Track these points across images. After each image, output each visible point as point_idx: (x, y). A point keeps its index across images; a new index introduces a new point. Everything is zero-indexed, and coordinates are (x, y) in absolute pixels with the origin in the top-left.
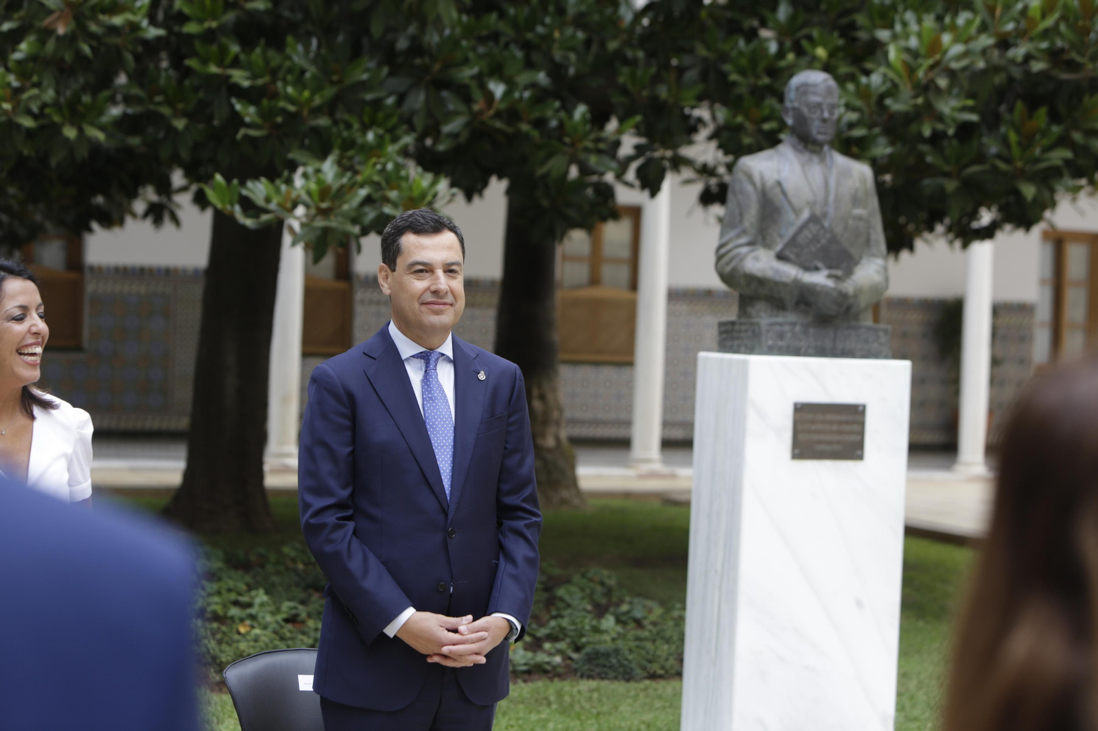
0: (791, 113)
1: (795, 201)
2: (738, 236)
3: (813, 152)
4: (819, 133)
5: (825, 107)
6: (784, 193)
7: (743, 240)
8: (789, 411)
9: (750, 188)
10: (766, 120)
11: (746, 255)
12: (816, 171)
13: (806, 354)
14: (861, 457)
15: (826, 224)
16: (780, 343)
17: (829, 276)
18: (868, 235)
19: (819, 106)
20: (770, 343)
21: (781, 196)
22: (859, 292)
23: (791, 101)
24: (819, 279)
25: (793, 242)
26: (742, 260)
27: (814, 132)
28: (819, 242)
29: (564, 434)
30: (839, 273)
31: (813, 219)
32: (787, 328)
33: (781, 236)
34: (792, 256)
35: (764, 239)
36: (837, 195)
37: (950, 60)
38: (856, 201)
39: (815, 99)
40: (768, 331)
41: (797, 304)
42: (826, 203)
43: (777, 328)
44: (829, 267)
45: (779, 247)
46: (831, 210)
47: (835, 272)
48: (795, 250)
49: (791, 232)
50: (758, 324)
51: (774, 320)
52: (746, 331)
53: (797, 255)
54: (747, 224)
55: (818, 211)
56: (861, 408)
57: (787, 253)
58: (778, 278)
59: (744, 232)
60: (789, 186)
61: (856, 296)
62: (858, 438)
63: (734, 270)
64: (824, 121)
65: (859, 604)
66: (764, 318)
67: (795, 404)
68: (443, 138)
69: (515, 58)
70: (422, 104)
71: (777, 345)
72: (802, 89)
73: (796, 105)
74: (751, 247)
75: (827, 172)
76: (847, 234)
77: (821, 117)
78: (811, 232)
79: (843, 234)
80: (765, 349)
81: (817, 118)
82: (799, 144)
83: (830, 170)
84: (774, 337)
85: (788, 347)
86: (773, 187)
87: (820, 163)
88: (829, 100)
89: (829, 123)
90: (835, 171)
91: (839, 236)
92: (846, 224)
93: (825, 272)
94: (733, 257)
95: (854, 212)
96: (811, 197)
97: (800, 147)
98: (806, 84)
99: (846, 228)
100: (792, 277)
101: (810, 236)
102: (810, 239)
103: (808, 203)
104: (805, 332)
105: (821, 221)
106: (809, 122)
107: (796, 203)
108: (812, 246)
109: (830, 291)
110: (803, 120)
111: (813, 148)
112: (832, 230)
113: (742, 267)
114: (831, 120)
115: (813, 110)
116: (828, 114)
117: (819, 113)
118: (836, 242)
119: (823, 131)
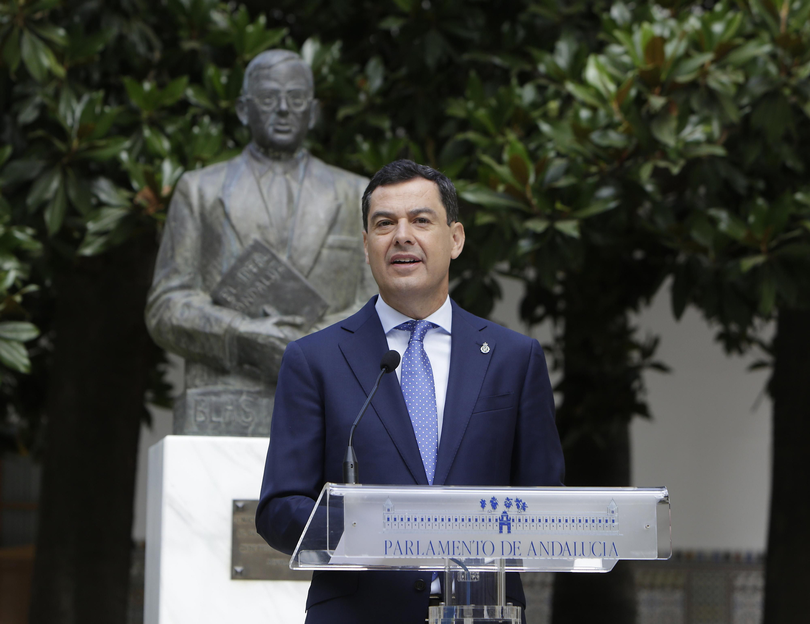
0: (246, 109)
1: (239, 223)
3: (276, 159)
5: (283, 95)
6: (227, 216)
7: (175, 282)
8: (227, 511)
9: (186, 211)
11: (177, 302)
12: (275, 184)
15: (284, 257)
16: (214, 419)
17: (279, 324)
19: (275, 93)
20: (201, 418)
21: (223, 219)
23: (246, 93)
24: (265, 327)
25: (230, 278)
27: (270, 130)
28: (268, 278)
30: (298, 320)
31: (261, 247)
32: (224, 398)
34: (229, 299)
35: (204, 280)
36: (304, 216)
38: (336, 222)
39: (272, 85)
40: (198, 403)
41: (240, 363)
42: (286, 227)
43: (214, 399)
44: (286, 313)
45: (215, 287)
46: (294, 235)
47: (291, 319)
48: (234, 291)
49: (226, 263)
51: (211, 388)
53: (238, 298)
54: (179, 260)
55: (272, 237)
57: (224, 295)
58: (208, 330)
59: (176, 271)
60: (235, 206)
63: (161, 322)
64: (282, 114)
67: (235, 502)
68: (89, 238)
69: (208, 136)
70: (56, 192)
71: (212, 421)
72: (255, 74)
73: (249, 96)
74: (186, 292)
75: (295, 186)
76: (318, 270)
77: (277, 110)
78: (256, 265)
79: (312, 269)
80: (195, 429)
81: (273, 111)
82: (258, 150)
83: (301, 183)
84: (207, 410)
85: (228, 424)
86: (214, 208)
87: (285, 173)
88: (290, 86)
89: (291, 117)
90: (307, 183)
91: (306, 273)
92: (319, 254)
93: (274, 319)
94: (161, 306)
95: (332, 239)
96: (264, 219)
97: (259, 155)
98: (259, 67)
99: (316, 260)
100: (225, 326)
101: (255, 270)
102: (255, 274)
103: (259, 227)
104: (254, 404)
105: (274, 251)
106: (263, 117)
107: (241, 227)
108: (258, 284)
109: (278, 343)
110: (255, 115)
111: (277, 154)
112: (294, 264)
113: (170, 319)
114: (294, 114)
115: (267, 101)
116: (288, 105)
117: (275, 104)
118: (295, 278)
119: (280, 128)
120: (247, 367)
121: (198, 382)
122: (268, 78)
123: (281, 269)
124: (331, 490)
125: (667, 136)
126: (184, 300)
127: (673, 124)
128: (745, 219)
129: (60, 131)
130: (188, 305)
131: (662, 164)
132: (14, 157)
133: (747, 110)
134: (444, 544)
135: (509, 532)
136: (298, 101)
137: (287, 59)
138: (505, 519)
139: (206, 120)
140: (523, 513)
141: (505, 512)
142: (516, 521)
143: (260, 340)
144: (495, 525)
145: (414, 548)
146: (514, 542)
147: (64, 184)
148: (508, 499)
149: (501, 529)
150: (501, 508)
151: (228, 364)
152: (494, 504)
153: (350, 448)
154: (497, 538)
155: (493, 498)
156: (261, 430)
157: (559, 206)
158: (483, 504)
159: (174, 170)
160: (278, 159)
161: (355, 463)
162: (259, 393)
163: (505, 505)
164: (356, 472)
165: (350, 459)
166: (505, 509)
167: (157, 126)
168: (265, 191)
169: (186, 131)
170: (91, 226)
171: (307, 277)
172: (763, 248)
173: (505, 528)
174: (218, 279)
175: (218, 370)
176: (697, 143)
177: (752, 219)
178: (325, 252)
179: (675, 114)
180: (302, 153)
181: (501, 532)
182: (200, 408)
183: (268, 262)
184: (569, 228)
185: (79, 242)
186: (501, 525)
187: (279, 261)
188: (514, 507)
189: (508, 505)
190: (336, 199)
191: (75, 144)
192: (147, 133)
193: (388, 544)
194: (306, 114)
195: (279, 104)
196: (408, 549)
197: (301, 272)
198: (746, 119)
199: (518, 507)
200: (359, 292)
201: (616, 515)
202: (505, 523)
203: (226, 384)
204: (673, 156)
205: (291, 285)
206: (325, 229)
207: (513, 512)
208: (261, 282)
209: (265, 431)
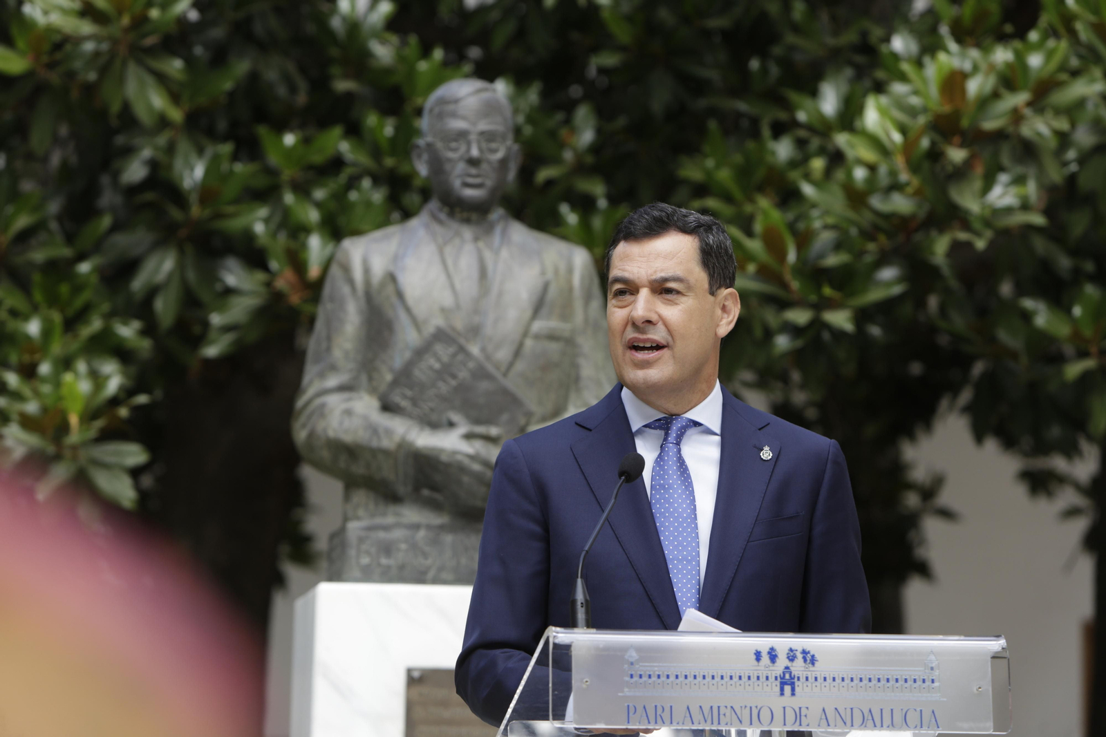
0: (425, 156)
1: (417, 307)
2: (322, 377)
4: (465, 185)
5: (473, 137)
6: (400, 295)
7: (332, 382)
8: (399, 684)
9: (346, 290)
11: (334, 407)
13: (437, 581)
15: (475, 350)
16: (384, 561)
17: (469, 437)
19: (462, 135)
20: (365, 560)
21: (394, 300)
23: (425, 134)
25: (404, 377)
26: (326, 416)
27: (457, 183)
28: (454, 376)
32: (397, 534)
34: (404, 404)
35: (370, 379)
36: (500, 295)
39: (458, 124)
40: (361, 540)
41: (417, 488)
42: (479, 310)
44: (477, 421)
45: (382, 390)
47: (485, 430)
48: (409, 393)
49: (398, 357)
51: (379, 520)
53: (415, 402)
54: (337, 353)
55: (459, 323)
57: (396, 398)
58: (375, 444)
59: (333, 368)
60: (411, 283)
64: (473, 162)
67: (409, 671)
68: (213, 334)
69: (368, 204)
70: (170, 276)
71: (379, 565)
72: (437, 110)
73: (429, 139)
74: (345, 395)
75: (488, 256)
76: (520, 366)
77: (466, 157)
78: (439, 360)
79: (511, 365)
80: (357, 573)
81: (461, 159)
82: (441, 210)
83: (497, 252)
84: (373, 550)
85: (402, 567)
86: (383, 285)
87: (476, 239)
88: (483, 126)
89: (485, 166)
90: (504, 253)
91: (503, 369)
92: (520, 346)
93: (463, 429)
94: (312, 413)
95: (538, 326)
96: (447, 300)
97: (443, 216)
98: (443, 101)
99: (517, 353)
100: (397, 439)
101: (437, 366)
102: (437, 372)
103: (443, 310)
104: (435, 542)
105: (462, 341)
106: (448, 167)
107: (420, 310)
108: (441, 384)
109: (466, 461)
110: (438, 165)
111: (465, 215)
112: (488, 358)
113: (325, 430)
114: (489, 162)
115: (454, 145)
116: (481, 150)
117: (463, 148)
118: (488, 376)
119: (470, 180)
120: (426, 492)
121: (361, 512)
122: (454, 115)
123: (471, 365)
124: (555, 637)
125: (968, 200)
126: (344, 406)
127: (978, 184)
128: (1068, 311)
129: (175, 194)
130: (348, 413)
131: (963, 236)
132: (116, 227)
133: (1074, 167)
134: (706, 710)
135: (793, 694)
136: (494, 145)
137: (479, 91)
138: (787, 676)
139: (366, 183)
140: (812, 668)
141: (787, 668)
142: (803, 679)
143: (444, 458)
144: (774, 684)
145: (666, 715)
146: (800, 708)
147: (181, 266)
148: (791, 650)
149: (782, 690)
150: (782, 661)
151: (401, 490)
152: (773, 656)
153: (579, 582)
154: (777, 703)
155: (772, 649)
156: (444, 575)
157: (827, 291)
158: (758, 655)
159: (324, 245)
160: (467, 221)
161: (586, 600)
162: (442, 528)
163: (788, 658)
164: (587, 612)
165: (580, 596)
166: (787, 663)
167: (302, 190)
168: (450, 262)
169: (340, 197)
170: (216, 319)
171: (505, 375)
172: (1094, 349)
173: (787, 689)
174: (389, 377)
175: (388, 495)
176: (1009, 210)
177: (1077, 311)
178: (529, 343)
179: (979, 170)
180: (497, 213)
181: (782, 694)
182: (364, 547)
183: (454, 355)
184: (840, 319)
185: (199, 340)
186: (783, 684)
187: (468, 354)
188: (799, 660)
189: (792, 658)
190: (543, 273)
191: (196, 211)
192: (289, 198)
193: (632, 710)
194: (504, 163)
195: (468, 150)
196: (658, 716)
197: (498, 368)
198: (1072, 180)
199: (805, 658)
200: (573, 396)
201: (936, 673)
202: (787, 682)
203: (397, 514)
204: (977, 225)
205: (484, 385)
206: (528, 313)
207: (798, 667)
208: (444, 381)
209: (450, 577)
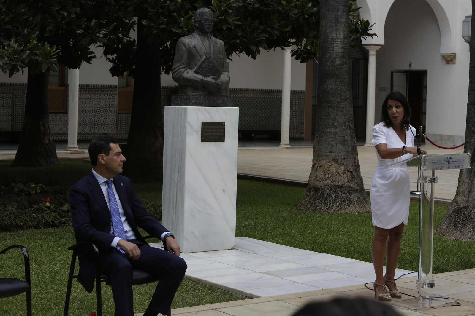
0: (197, 22)
1: (200, 53)
2: (181, 65)
3: (205, 36)
4: (208, 29)
6: (196, 50)
8: (200, 125)
9: (184, 48)
10: (161, 24)
11: (184, 72)
12: (206, 42)
13: (205, 106)
14: (224, 141)
17: (213, 79)
18: (223, 64)
19: (208, 19)
20: (193, 102)
21: (195, 51)
22: (222, 83)
23: (197, 18)
24: (209, 79)
25: (200, 67)
26: (182, 73)
28: (209, 67)
29: (51, 138)
30: (216, 77)
31: (207, 59)
32: (198, 96)
33: (196, 65)
35: (190, 66)
36: (213, 50)
37: (232, 3)
38: (220, 53)
39: (206, 17)
40: (192, 98)
42: (210, 53)
43: (195, 97)
44: (212, 75)
45: (196, 69)
46: (212, 56)
47: (214, 77)
48: (201, 70)
50: (189, 95)
51: (194, 94)
52: (184, 98)
54: (184, 61)
55: (208, 56)
56: (223, 124)
59: (183, 64)
60: (198, 48)
61: (221, 85)
62: (223, 134)
63: (180, 76)
64: (209, 25)
65: (224, 191)
66: (190, 93)
67: (202, 123)
71: (196, 103)
73: (199, 20)
75: (210, 43)
77: (208, 24)
78: (206, 63)
80: (192, 104)
84: (194, 100)
85: (199, 103)
86: (193, 48)
94: (179, 72)
95: (219, 56)
96: (205, 51)
101: (206, 65)
103: (205, 53)
104: (204, 98)
106: (204, 25)
110: (202, 25)
113: (183, 76)
115: (206, 21)
117: (208, 22)
119: (209, 28)
122: (206, 16)
134: (440, 167)
136: (212, 22)
137: (210, 11)
145: (436, 168)
146: (450, 166)
162: (206, 95)
168: (204, 44)
178: (218, 60)
183: (209, 63)
195: (209, 22)
203: (198, 93)
208: (207, 67)
209: (207, 105)
